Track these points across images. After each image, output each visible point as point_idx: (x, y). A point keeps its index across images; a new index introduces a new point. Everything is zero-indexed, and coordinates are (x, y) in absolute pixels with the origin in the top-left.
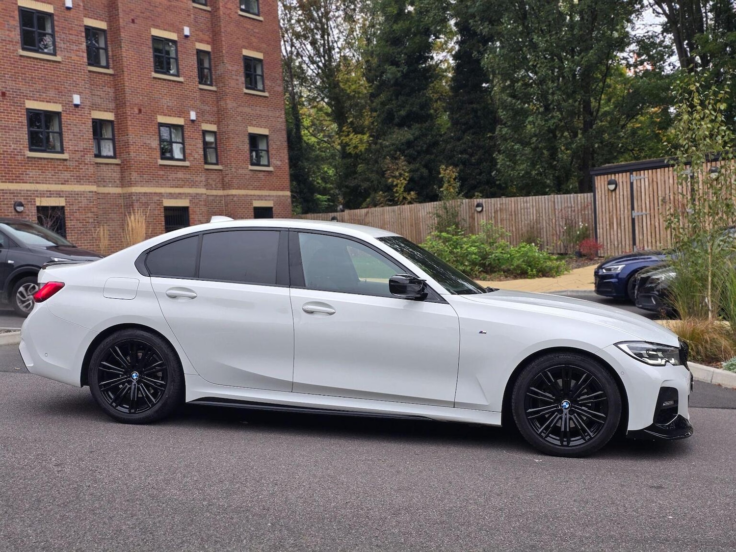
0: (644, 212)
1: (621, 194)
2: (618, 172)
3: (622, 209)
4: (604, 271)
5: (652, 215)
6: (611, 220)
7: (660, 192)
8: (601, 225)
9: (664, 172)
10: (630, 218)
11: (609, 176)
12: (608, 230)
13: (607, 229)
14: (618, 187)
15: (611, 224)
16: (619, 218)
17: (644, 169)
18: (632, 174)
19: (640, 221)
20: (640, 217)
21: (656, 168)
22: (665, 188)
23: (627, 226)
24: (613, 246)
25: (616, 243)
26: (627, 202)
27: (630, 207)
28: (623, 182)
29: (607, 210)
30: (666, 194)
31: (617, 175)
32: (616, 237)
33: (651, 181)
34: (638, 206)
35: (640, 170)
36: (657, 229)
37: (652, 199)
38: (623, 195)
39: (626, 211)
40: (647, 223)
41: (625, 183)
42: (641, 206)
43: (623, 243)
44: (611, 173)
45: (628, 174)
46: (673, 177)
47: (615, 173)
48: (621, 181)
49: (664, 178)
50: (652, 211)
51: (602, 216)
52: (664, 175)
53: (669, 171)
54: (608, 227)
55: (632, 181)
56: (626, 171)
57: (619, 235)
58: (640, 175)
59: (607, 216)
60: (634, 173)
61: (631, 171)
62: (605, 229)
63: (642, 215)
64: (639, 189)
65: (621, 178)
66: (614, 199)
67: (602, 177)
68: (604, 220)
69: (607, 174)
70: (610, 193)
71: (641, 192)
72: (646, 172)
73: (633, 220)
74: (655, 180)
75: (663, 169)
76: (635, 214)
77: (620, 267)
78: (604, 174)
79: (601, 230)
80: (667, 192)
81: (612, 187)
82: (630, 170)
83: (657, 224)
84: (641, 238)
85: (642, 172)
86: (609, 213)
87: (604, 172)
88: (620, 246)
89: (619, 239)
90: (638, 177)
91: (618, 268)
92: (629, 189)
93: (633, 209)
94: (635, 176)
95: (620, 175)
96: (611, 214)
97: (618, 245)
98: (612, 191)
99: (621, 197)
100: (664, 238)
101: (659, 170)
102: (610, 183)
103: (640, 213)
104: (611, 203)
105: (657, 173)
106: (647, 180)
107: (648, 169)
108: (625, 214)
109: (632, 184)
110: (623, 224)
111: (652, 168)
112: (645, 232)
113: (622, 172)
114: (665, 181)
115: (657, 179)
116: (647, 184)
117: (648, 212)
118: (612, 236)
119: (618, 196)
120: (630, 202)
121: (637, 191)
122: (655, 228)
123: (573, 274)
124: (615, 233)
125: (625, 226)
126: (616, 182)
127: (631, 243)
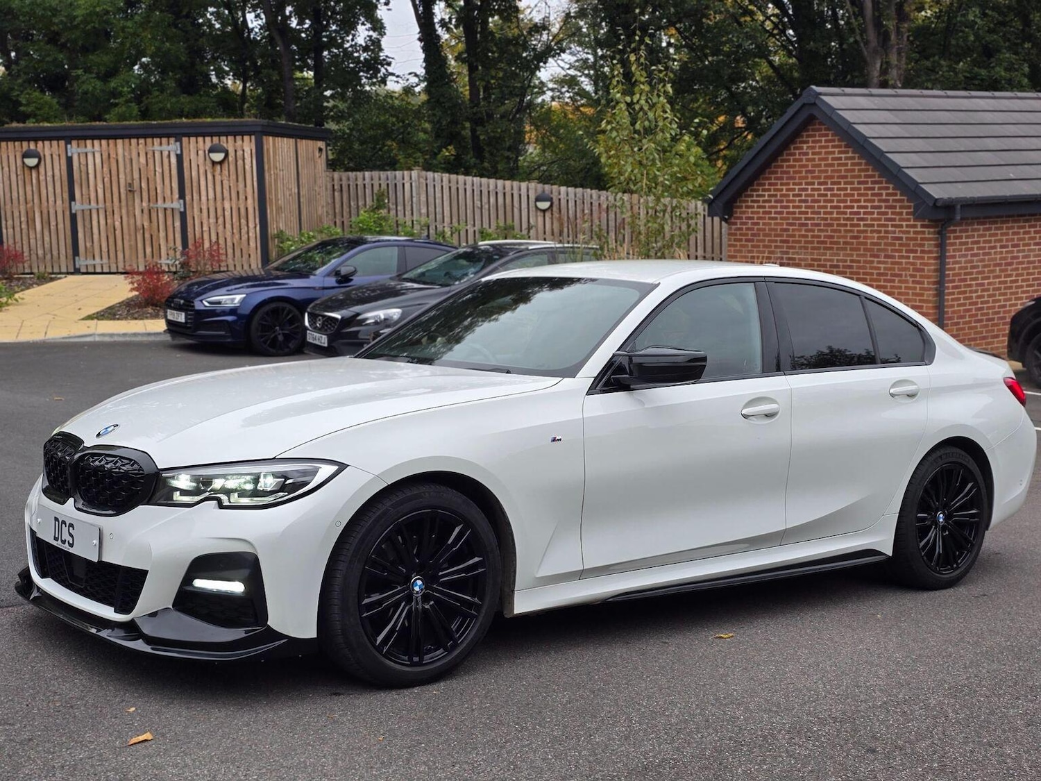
0: (93, 204)
1: (50, 173)
2: (43, 139)
3: (51, 199)
4: (207, 304)
5: (109, 210)
6: (30, 215)
7: (122, 176)
8: (10, 222)
9: (130, 145)
10: (68, 213)
11: (25, 144)
12: (25, 231)
13: (21, 230)
14: (42, 163)
15: (30, 222)
16: (45, 212)
17: (93, 138)
18: (71, 144)
19: (87, 218)
20: (87, 213)
21: (115, 137)
22: (132, 170)
23: (61, 226)
24: (34, 257)
25: (40, 252)
26: (61, 188)
27: (66, 196)
28: (52, 155)
29: (22, 199)
30: (133, 180)
31: (40, 143)
32: (39, 243)
33: (105, 156)
34: (82, 195)
35: (85, 138)
36: (118, 232)
37: (108, 185)
38: (53, 176)
39: (59, 202)
40: (99, 222)
41: (56, 158)
42: (89, 195)
43: (55, 253)
44: (29, 140)
45: (62, 143)
46: (146, 154)
47: (36, 140)
48: (47, 153)
49: (130, 153)
50: (109, 204)
51: (12, 207)
52: (130, 150)
53: (138, 144)
54: (24, 226)
55: (69, 154)
56: (58, 139)
57: (47, 239)
58: (86, 146)
59: (22, 208)
60: (74, 143)
61: (68, 140)
62: (17, 229)
63: (90, 210)
64: (83, 168)
65: (46, 148)
66: (34, 181)
67: (10, 144)
68: (16, 214)
69: (21, 140)
70: (27, 171)
71: (88, 174)
72: (96, 142)
73: (73, 217)
74: (113, 155)
75: (127, 141)
76: (77, 207)
77: (238, 298)
78: (14, 140)
79: (10, 231)
80: (136, 176)
81: (32, 162)
82: (68, 137)
83: (117, 224)
84: (88, 245)
85: (89, 142)
86: (26, 203)
87: (15, 135)
88: (48, 256)
89: (47, 246)
90: (82, 150)
91: (234, 299)
92: (64, 167)
93: (72, 198)
94: (74, 149)
95: (47, 143)
96: (29, 206)
97: (45, 254)
98: (31, 168)
99: (50, 179)
100: (130, 246)
101: (120, 142)
102: (26, 155)
103: (86, 207)
104: (28, 188)
105: (116, 146)
106: (98, 156)
107: (100, 138)
108: (59, 206)
109: (69, 160)
110: (53, 223)
111: (108, 138)
112: (96, 237)
113: (50, 139)
114: (131, 160)
115: (117, 155)
116: (98, 160)
117: (101, 205)
118: (33, 241)
119: (42, 178)
120: (66, 189)
121: (81, 171)
122: (115, 230)
123: (21, 304)
124: (39, 236)
125: (57, 225)
126: (39, 153)
127: (70, 252)
